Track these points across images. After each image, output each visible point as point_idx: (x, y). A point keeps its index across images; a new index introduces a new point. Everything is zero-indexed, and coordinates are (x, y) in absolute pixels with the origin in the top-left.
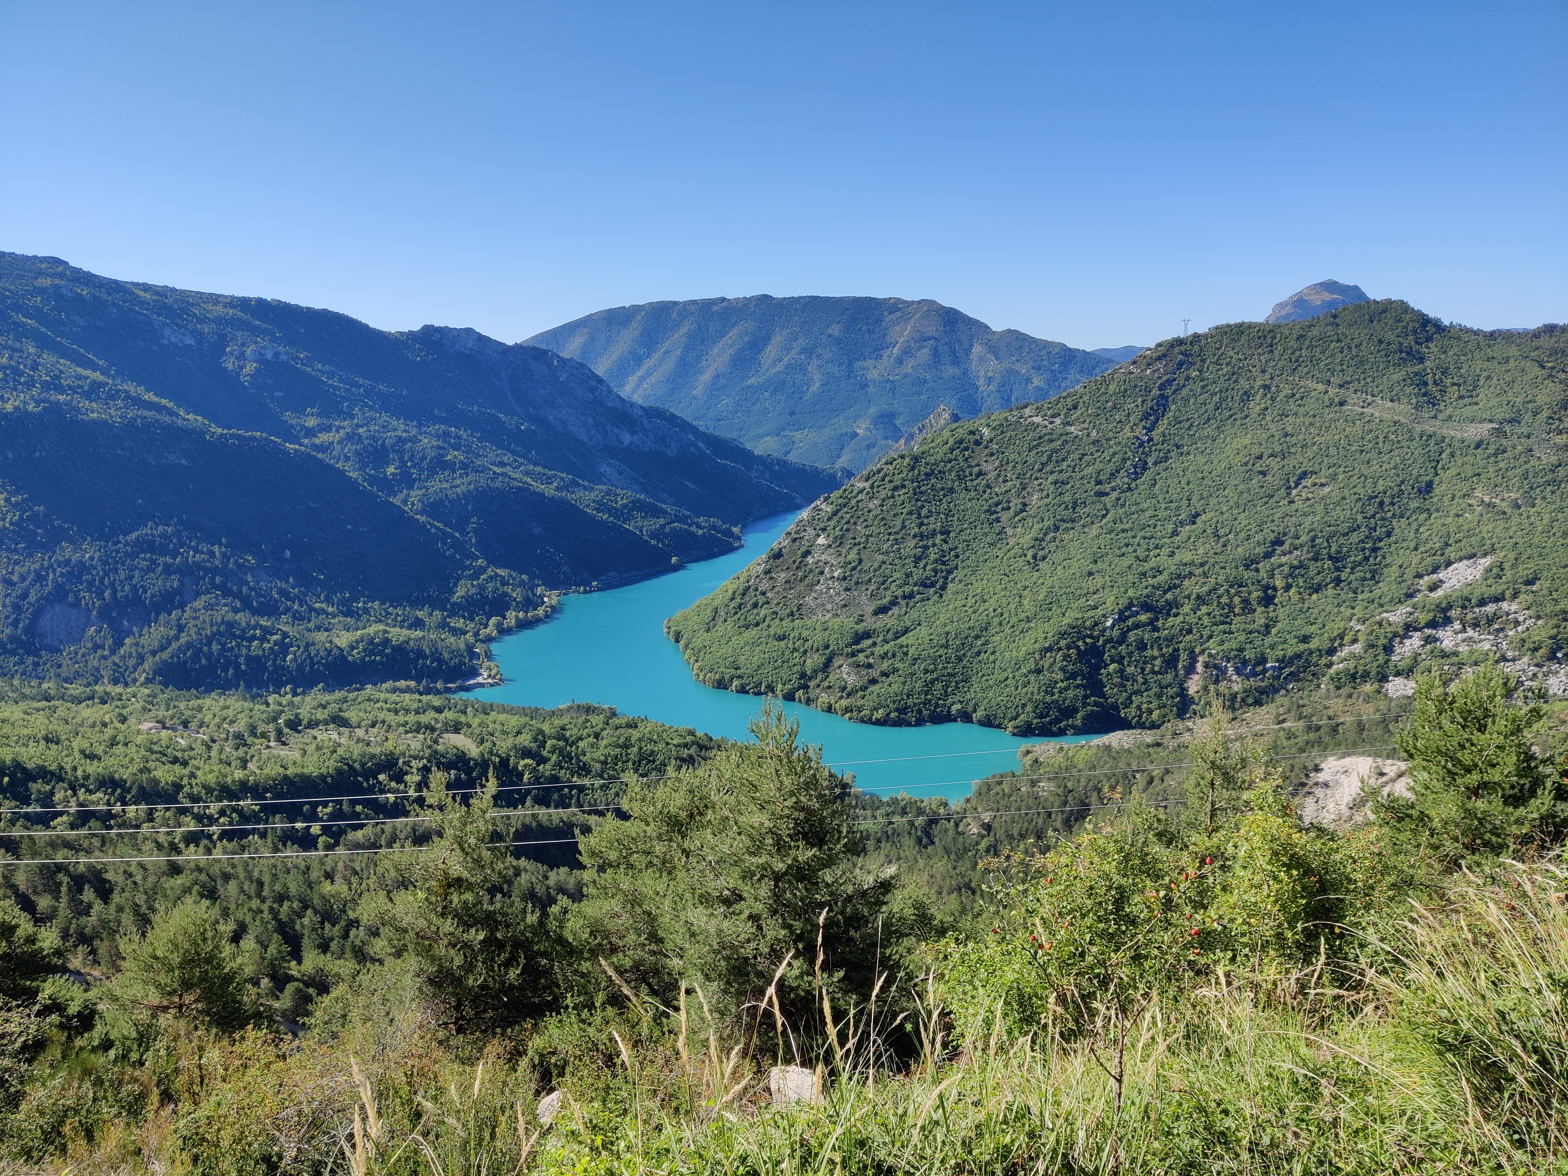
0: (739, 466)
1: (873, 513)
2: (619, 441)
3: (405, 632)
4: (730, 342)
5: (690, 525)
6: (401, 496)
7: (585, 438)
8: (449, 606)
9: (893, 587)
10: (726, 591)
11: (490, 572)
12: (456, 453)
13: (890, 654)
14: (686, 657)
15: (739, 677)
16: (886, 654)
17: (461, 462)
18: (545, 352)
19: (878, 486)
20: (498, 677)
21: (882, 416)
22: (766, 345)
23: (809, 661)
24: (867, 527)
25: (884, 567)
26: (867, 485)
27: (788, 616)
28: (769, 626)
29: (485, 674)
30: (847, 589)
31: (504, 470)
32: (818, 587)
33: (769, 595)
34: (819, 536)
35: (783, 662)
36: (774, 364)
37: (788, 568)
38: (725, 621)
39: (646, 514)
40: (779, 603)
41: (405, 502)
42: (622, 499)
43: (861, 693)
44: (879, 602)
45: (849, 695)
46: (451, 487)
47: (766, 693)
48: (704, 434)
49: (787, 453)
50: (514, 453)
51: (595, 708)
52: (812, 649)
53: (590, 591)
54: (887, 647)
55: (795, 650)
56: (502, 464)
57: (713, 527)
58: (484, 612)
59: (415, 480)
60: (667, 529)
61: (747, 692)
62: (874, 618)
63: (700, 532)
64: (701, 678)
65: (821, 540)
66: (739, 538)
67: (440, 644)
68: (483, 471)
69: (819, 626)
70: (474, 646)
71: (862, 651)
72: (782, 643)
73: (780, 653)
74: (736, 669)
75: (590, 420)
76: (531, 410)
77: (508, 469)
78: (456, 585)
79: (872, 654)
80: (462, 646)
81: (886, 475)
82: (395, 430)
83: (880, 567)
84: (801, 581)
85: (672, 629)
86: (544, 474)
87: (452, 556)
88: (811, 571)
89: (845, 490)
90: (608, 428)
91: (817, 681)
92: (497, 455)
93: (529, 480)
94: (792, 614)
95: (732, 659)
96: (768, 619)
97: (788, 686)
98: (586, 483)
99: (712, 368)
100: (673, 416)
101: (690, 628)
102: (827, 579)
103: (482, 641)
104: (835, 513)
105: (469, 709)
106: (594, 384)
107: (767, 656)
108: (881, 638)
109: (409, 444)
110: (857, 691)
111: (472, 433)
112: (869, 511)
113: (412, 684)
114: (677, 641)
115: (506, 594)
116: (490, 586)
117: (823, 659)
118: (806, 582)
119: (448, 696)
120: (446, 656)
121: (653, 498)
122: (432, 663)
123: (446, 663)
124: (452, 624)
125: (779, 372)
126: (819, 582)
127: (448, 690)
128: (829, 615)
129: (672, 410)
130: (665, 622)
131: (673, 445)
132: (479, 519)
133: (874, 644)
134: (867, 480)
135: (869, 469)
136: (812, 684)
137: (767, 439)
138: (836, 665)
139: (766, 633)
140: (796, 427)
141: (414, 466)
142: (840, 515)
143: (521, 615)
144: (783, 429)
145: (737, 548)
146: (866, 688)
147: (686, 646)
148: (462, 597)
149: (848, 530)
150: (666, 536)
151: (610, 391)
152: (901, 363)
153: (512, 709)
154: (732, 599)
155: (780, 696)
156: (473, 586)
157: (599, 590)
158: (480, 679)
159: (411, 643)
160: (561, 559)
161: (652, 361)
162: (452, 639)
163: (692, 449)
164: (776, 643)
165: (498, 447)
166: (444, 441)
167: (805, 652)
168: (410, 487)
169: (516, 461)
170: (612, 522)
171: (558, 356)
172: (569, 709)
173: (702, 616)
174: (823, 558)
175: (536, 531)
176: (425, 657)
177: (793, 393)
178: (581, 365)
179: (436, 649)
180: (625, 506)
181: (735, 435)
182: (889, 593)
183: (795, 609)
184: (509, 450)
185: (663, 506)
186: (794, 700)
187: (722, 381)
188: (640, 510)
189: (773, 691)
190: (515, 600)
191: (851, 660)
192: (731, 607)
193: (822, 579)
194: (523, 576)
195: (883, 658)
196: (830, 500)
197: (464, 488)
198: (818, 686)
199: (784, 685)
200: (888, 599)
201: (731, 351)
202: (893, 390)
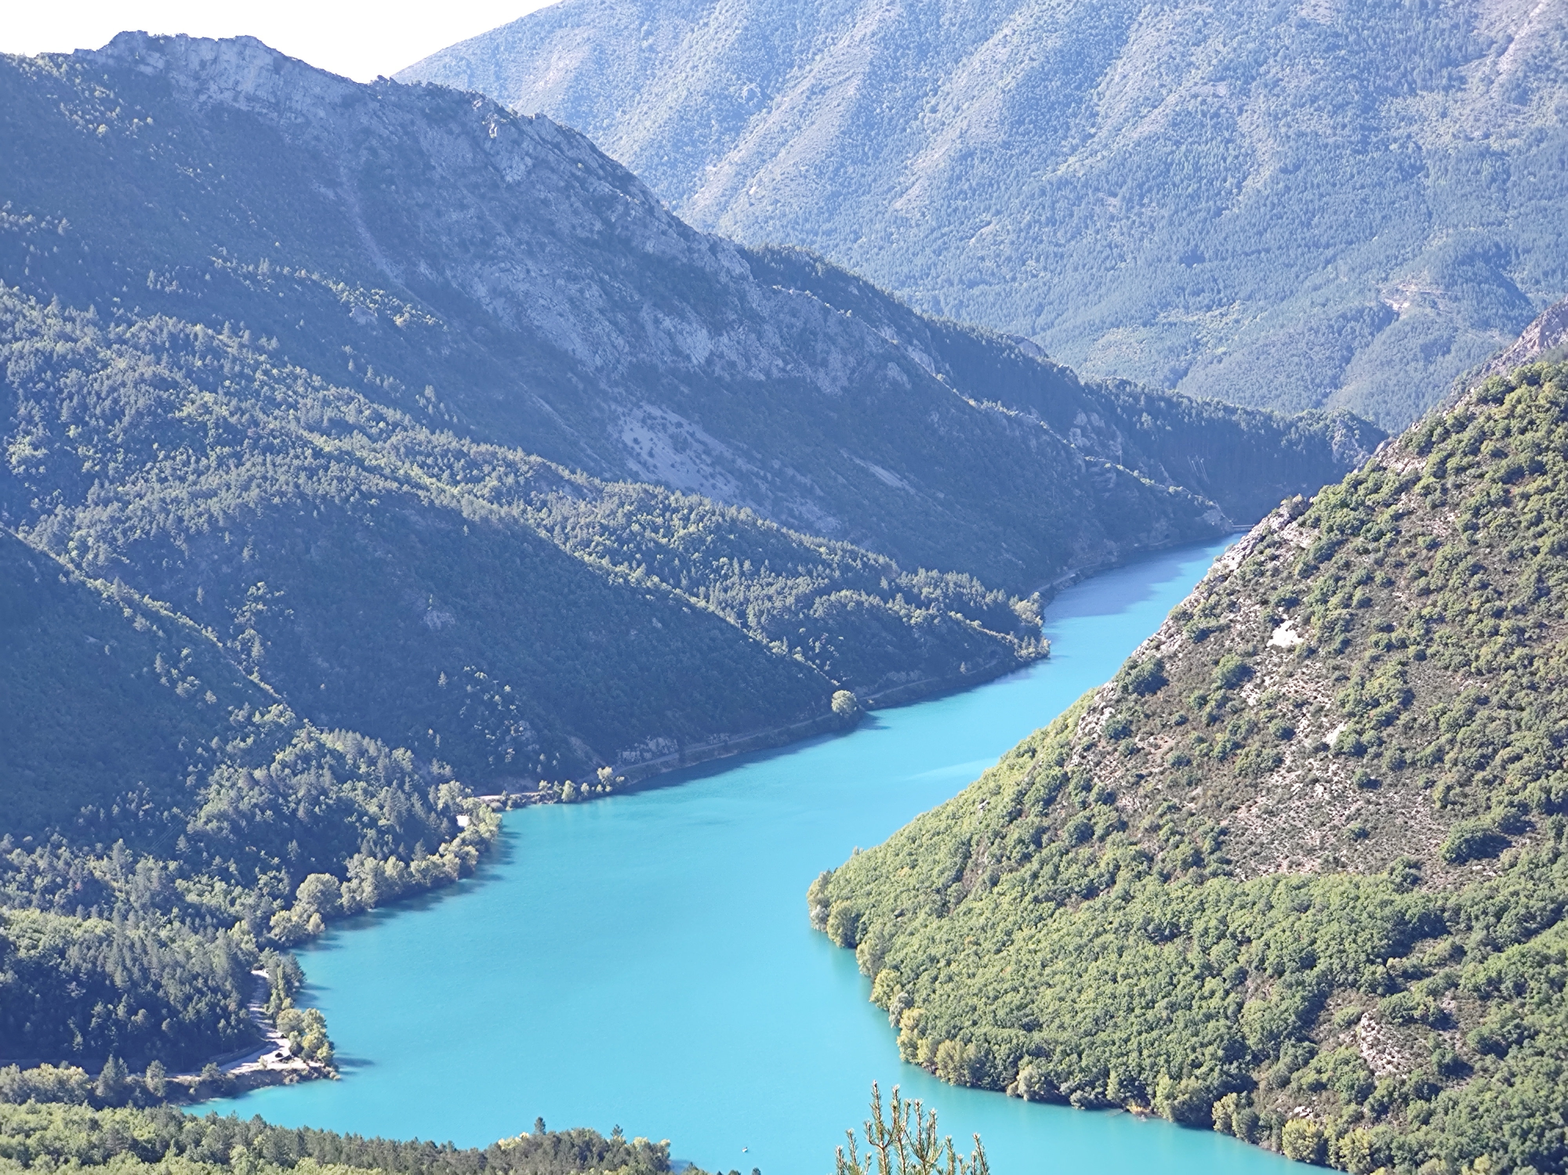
0: (1033, 418)
1: (1446, 550)
2: (676, 352)
3: (55, 920)
4: (1003, 54)
5: (888, 595)
6: (49, 525)
7: (578, 346)
8: (182, 843)
9: (1513, 776)
10: (997, 792)
11: (302, 741)
12: (208, 397)
13: (1507, 985)
14: (878, 990)
15: (1039, 1053)
16: (1495, 983)
17: (222, 424)
18: (464, 100)
19: (1460, 470)
20: (322, 1052)
21: (1469, 259)
22: (1110, 58)
23: (1253, 1005)
24: (1426, 592)
25: (1482, 713)
26: (1426, 466)
27: (1186, 865)
28: (1127, 897)
29: (286, 1046)
30: (1369, 784)
31: (346, 444)
32: (1276, 778)
33: (1124, 801)
34: (1277, 622)
35: (1173, 1007)
36: (1136, 115)
37: (1183, 721)
38: (995, 882)
39: (757, 564)
40: (1155, 828)
41: (60, 541)
42: (686, 519)
43: (1417, 1106)
44: (1470, 823)
45: (1381, 1111)
46: (194, 496)
47: (1119, 1105)
48: (928, 324)
49: (1179, 375)
50: (373, 393)
51: (607, 1148)
52: (1261, 967)
53: (593, 796)
54: (1496, 963)
55: (1209, 970)
56: (341, 428)
57: (958, 602)
58: (285, 861)
59: (90, 477)
60: (819, 609)
61: (1064, 1101)
62: (1455, 873)
63: (918, 615)
64: (922, 1054)
65: (1283, 636)
66: (1035, 633)
67: (154, 956)
68: (282, 450)
69: (1282, 901)
70: (253, 960)
71: (1418, 974)
72: (1170, 950)
73: (1162, 978)
74: (1029, 1028)
75: (593, 292)
76: (423, 268)
77: (356, 442)
78: (202, 781)
79: (1452, 983)
80: (220, 962)
81: (1483, 436)
82: (34, 333)
83: (1471, 714)
84: (1223, 759)
85: (835, 909)
86: (459, 454)
87: (195, 695)
88: (1254, 728)
89: (1357, 483)
90: (645, 315)
91: (1281, 1066)
92: (326, 403)
93: (416, 472)
94: (1197, 860)
95: (1015, 999)
96: (1123, 875)
97: (1190, 1083)
98: (580, 478)
99: (951, 134)
100: (836, 274)
101: (887, 903)
102: (1304, 754)
103: (277, 946)
104: (1326, 554)
105: (238, 1149)
106: (606, 188)
107: (1122, 987)
108: (1478, 935)
109: (74, 374)
110: (1406, 1100)
111: (255, 338)
112: (1434, 546)
113: (75, 1074)
114: (850, 944)
115: (347, 807)
116: (303, 783)
117: (1296, 1001)
118: (1239, 762)
119: (176, 1109)
120: (173, 990)
121: (775, 516)
122: (132, 1011)
123: (173, 1013)
124: (192, 898)
125: (1153, 138)
126: (1279, 761)
127: (176, 1093)
128: (1311, 865)
129: (832, 258)
130: (814, 887)
131: (835, 359)
132: (272, 589)
133: (1458, 953)
134: (1424, 451)
135: (1429, 417)
136: (1263, 1076)
137: (1117, 335)
138: (1339, 1016)
139: (1117, 919)
140: (1205, 298)
141: (86, 438)
142: (1340, 557)
143: (391, 867)
144: (1165, 306)
145: (1028, 663)
146: (1435, 1090)
147: (878, 959)
148: (221, 816)
149: (1366, 603)
150: (816, 627)
151: (650, 208)
152: (1523, 98)
153: (363, 1147)
154: (1015, 815)
155: (1167, 1113)
156: (254, 782)
157: (619, 790)
158: (270, 1061)
159: (73, 953)
160: (508, 700)
161: (776, 116)
162: (191, 941)
163: (893, 371)
164: (1151, 950)
165: (328, 378)
166: (175, 364)
167: (1242, 976)
168: (76, 499)
169: (379, 418)
170: (657, 589)
171: (501, 111)
172: (530, 1148)
173: (923, 867)
174: (1291, 687)
175: (435, 619)
176: (113, 995)
177: (1195, 197)
178: (568, 134)
179: (145, 971)
180: (693, 543)
181: (1018, 327)
182: (1499, 794)
183: (1206, 846)
184: (359, 386)
185: (808, 540)
186: (1207, 1124)
187: (981, 169)
188: (736, 552)
189: (1142, 1096)
190: (373, 822)
191: (1384, 1003)
192: (1010, 841)
193: (1288, 751)
194: (399, 753)
195: (1485, 997)
196: (1311, 514)
197: (229, 499)
198: (1284, 1083)
199: (1177, 1077)
200: (1498, 812)
201: (1009, 81)
202: (1502, 178)
